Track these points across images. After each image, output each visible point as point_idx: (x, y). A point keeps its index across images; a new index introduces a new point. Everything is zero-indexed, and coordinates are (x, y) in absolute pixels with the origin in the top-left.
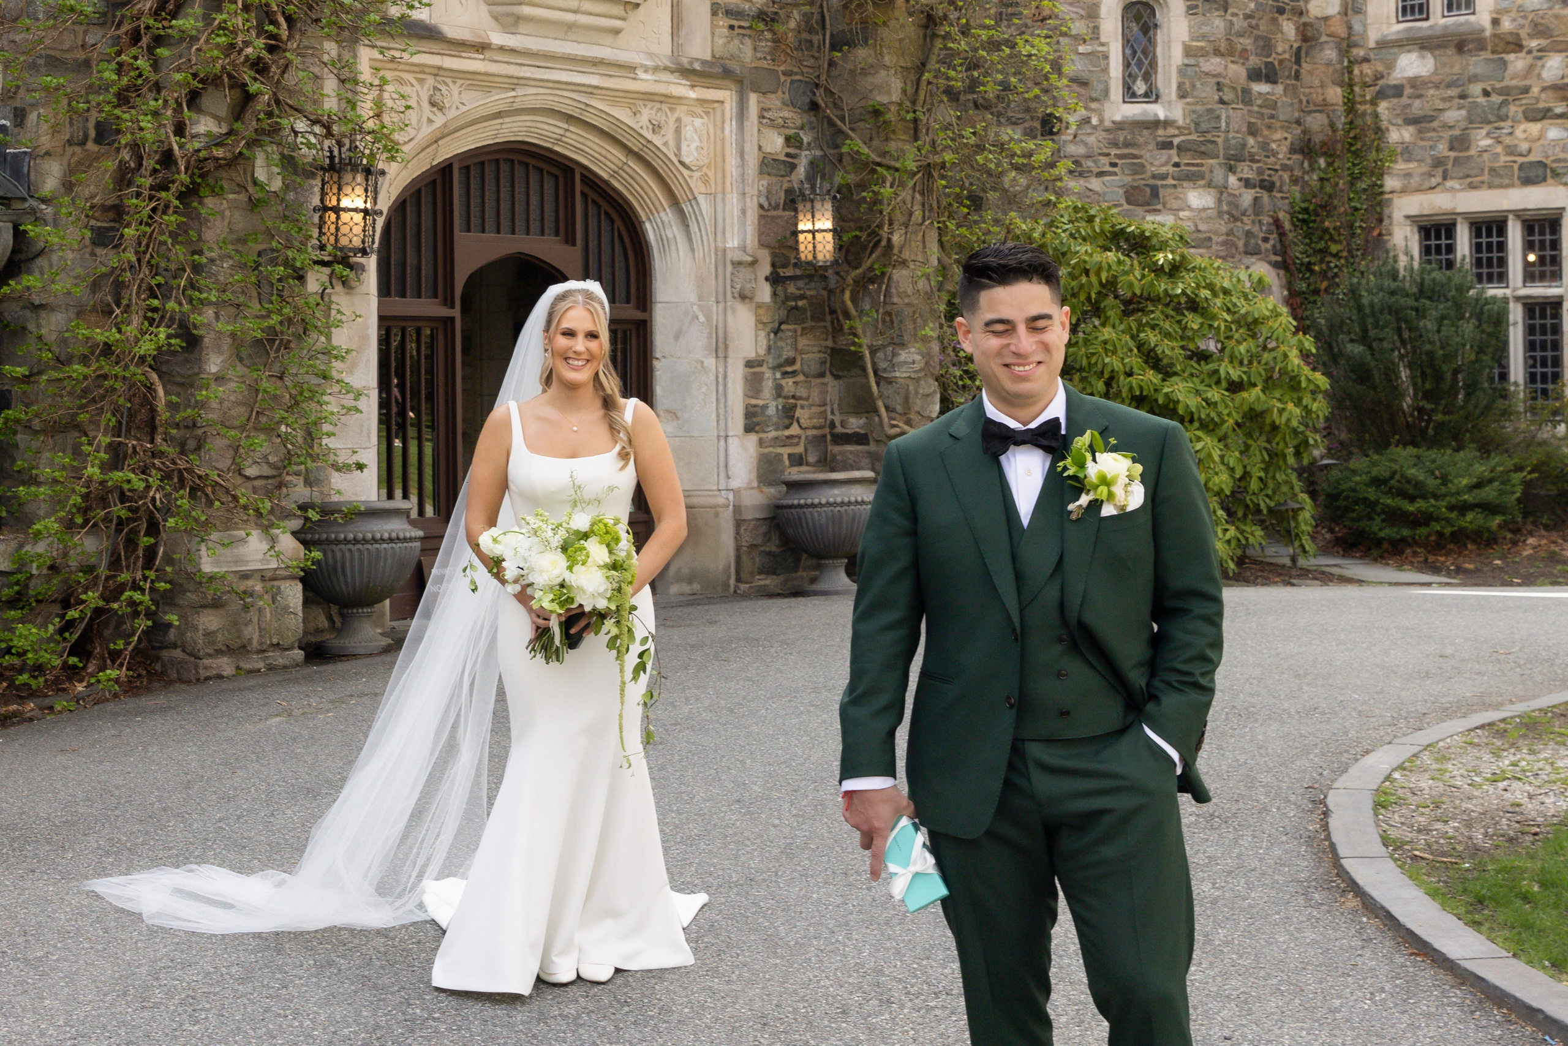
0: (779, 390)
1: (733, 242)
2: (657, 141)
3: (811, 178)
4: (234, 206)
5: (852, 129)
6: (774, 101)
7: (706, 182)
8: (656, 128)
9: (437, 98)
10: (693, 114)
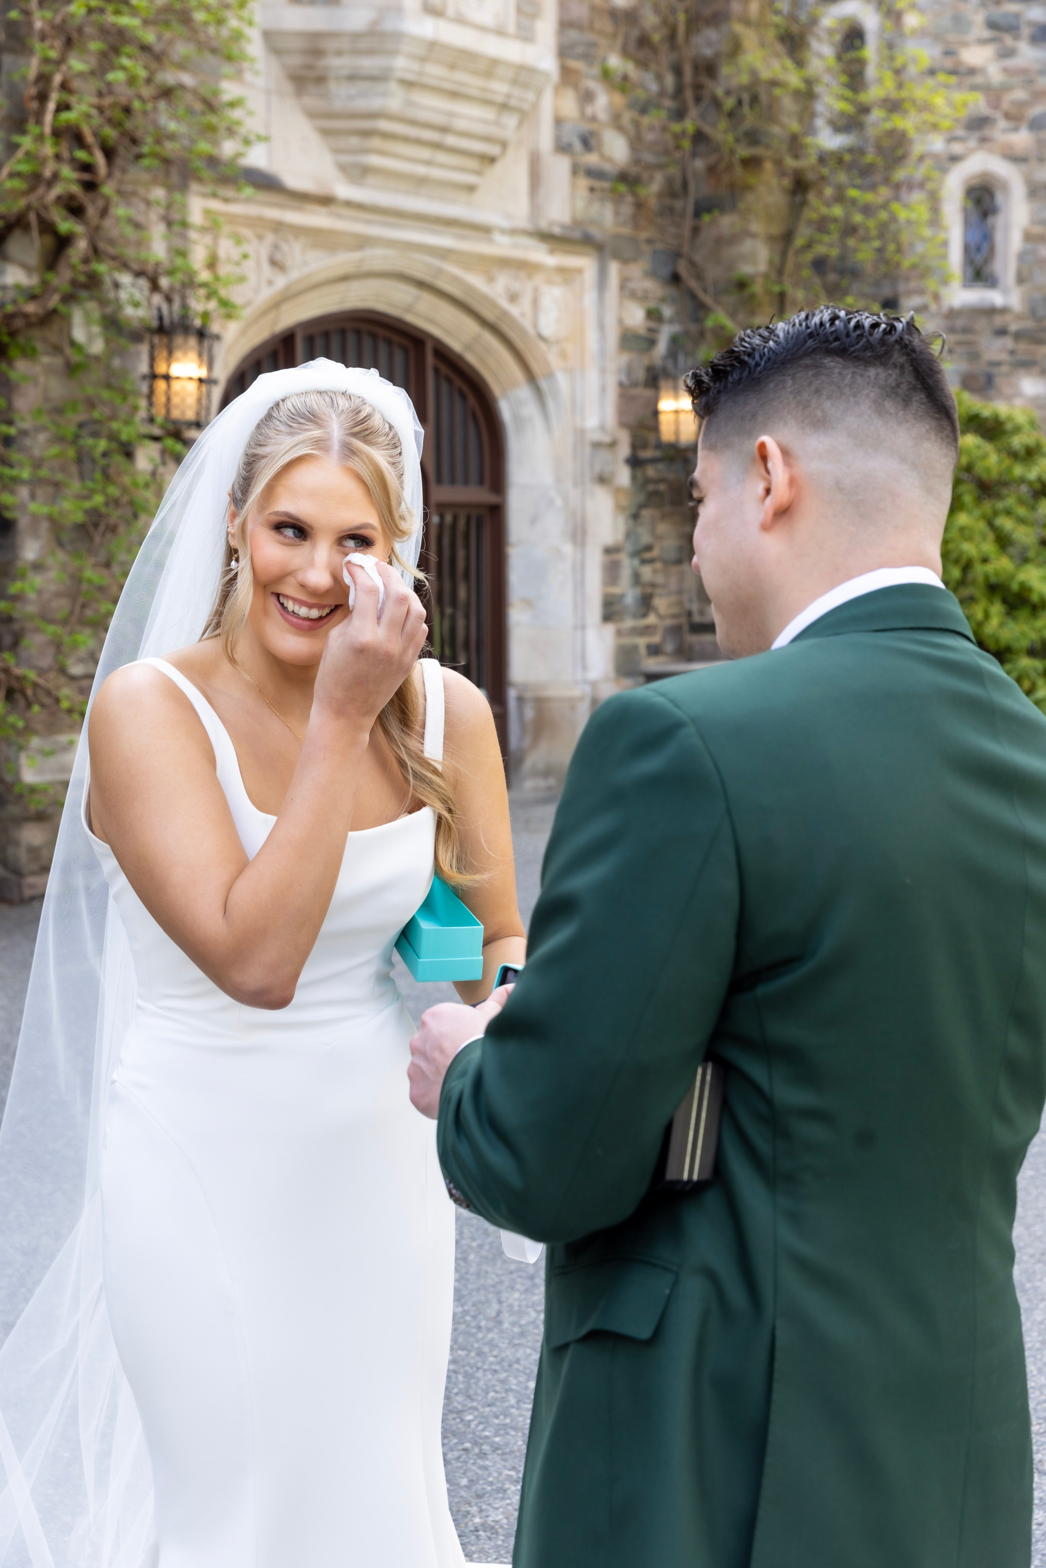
0: (636, 578)
1: (592, 421)
2: (514, 311)
3: (673, 353)
4: (49, 370)
5: (717, 301)
6: (636, 270)
7: (563, 355)
8: (513, 297)
9: (278, 257)
10: (550, 282)
